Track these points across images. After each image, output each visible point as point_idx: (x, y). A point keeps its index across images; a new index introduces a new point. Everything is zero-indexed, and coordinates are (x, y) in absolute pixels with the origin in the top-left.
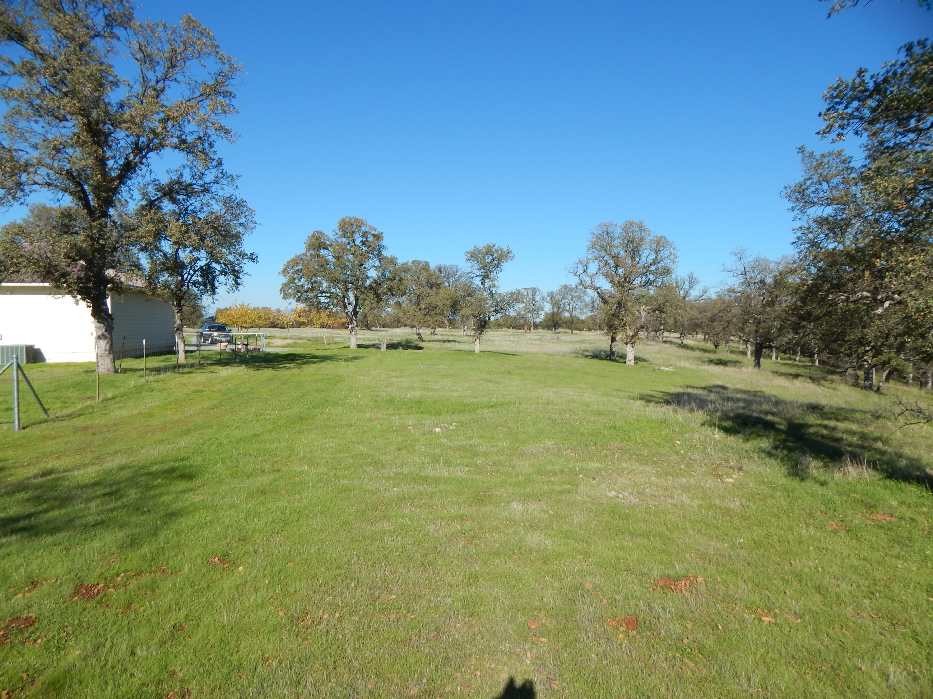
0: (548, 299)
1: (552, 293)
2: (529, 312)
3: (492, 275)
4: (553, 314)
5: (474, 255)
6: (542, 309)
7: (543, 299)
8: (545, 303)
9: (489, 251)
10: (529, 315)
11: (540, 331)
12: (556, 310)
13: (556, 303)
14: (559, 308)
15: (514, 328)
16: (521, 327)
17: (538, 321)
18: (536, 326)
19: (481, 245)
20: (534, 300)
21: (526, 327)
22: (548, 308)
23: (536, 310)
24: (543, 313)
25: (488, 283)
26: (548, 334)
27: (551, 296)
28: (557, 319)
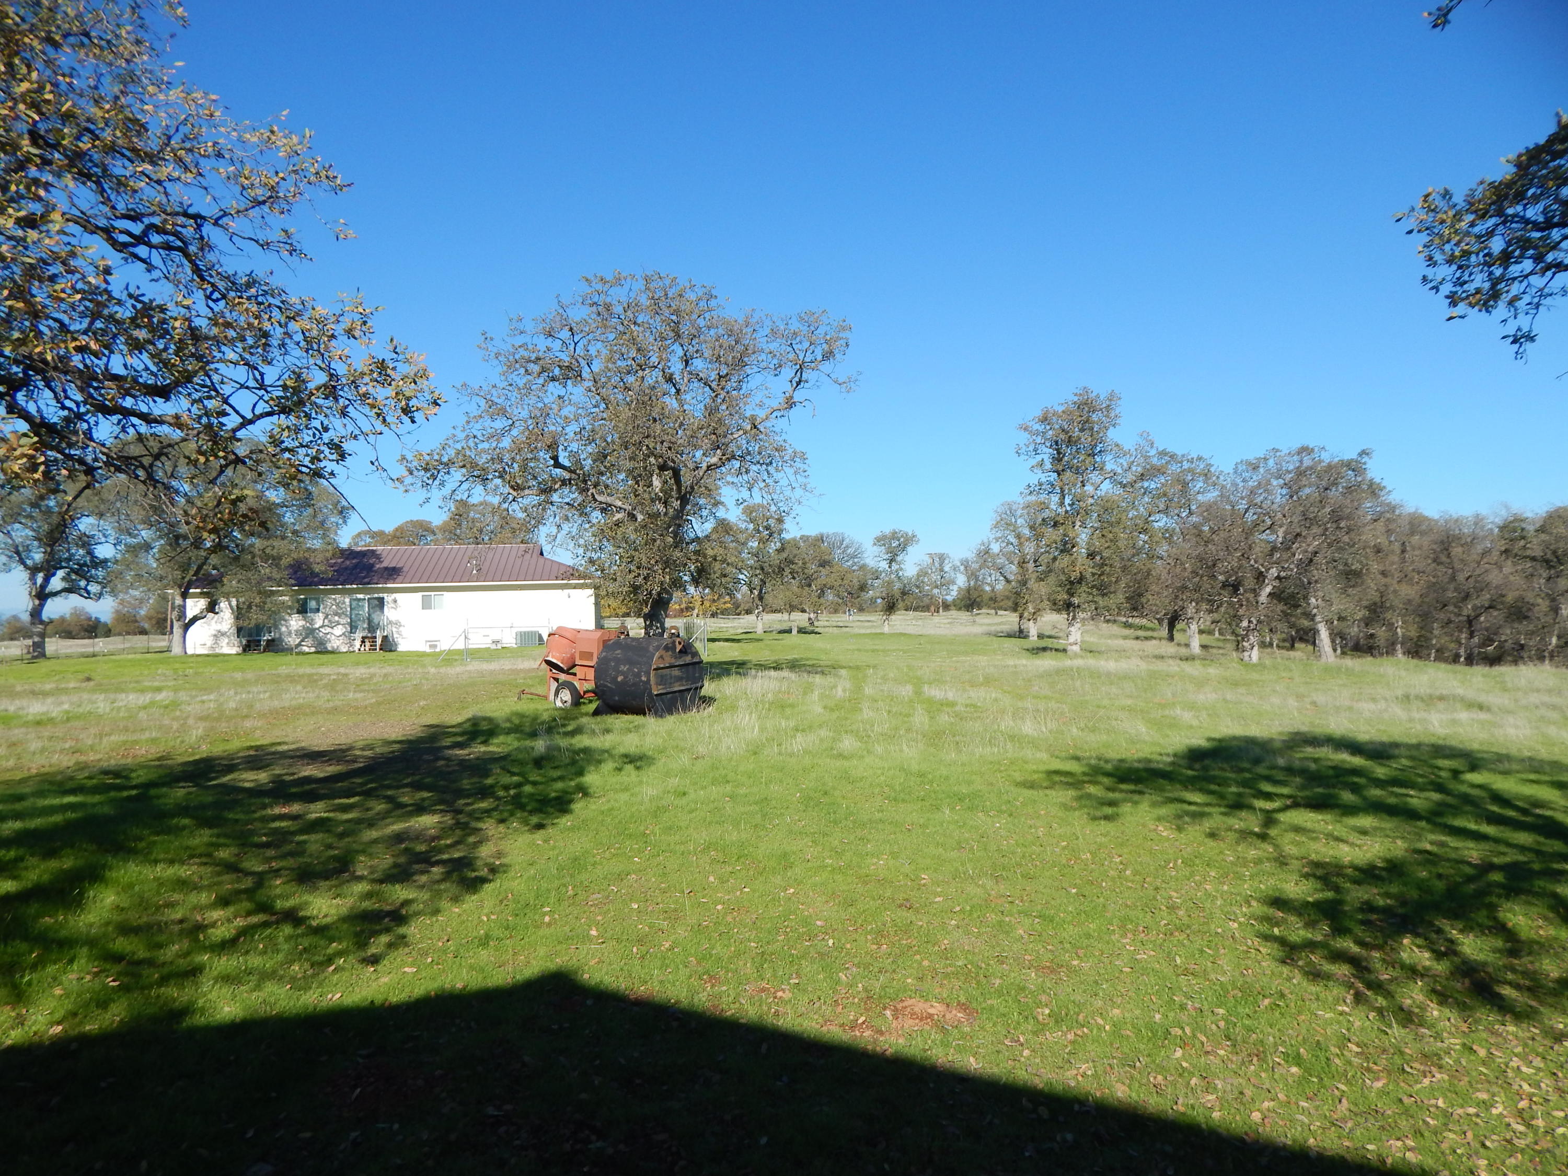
0: (962, 568)
1: (967, 561)
2: (937, 587)
3: (899, 559)
4: (968, 590)
5: (881, 540)
6: (954, 583)
7: (955, 569)
8: (958, 575)
9: (894, 535)
10: (936, 591)
11: (954, 613)
12: (972, 583)
13: (972, 575)
14: (977, 579)
15: (916, 609)
16: (926, 608)
17: (949, 598)
18: (946, 607)
19: (887, 531)
20: (942, 570)
21: (932, 608)
22: (961, 581)
23: (945, 583)
24: (955, 588)
25: (895, 566)
26: (964, 616)
27: (966, 564)
28: (974, 595)
